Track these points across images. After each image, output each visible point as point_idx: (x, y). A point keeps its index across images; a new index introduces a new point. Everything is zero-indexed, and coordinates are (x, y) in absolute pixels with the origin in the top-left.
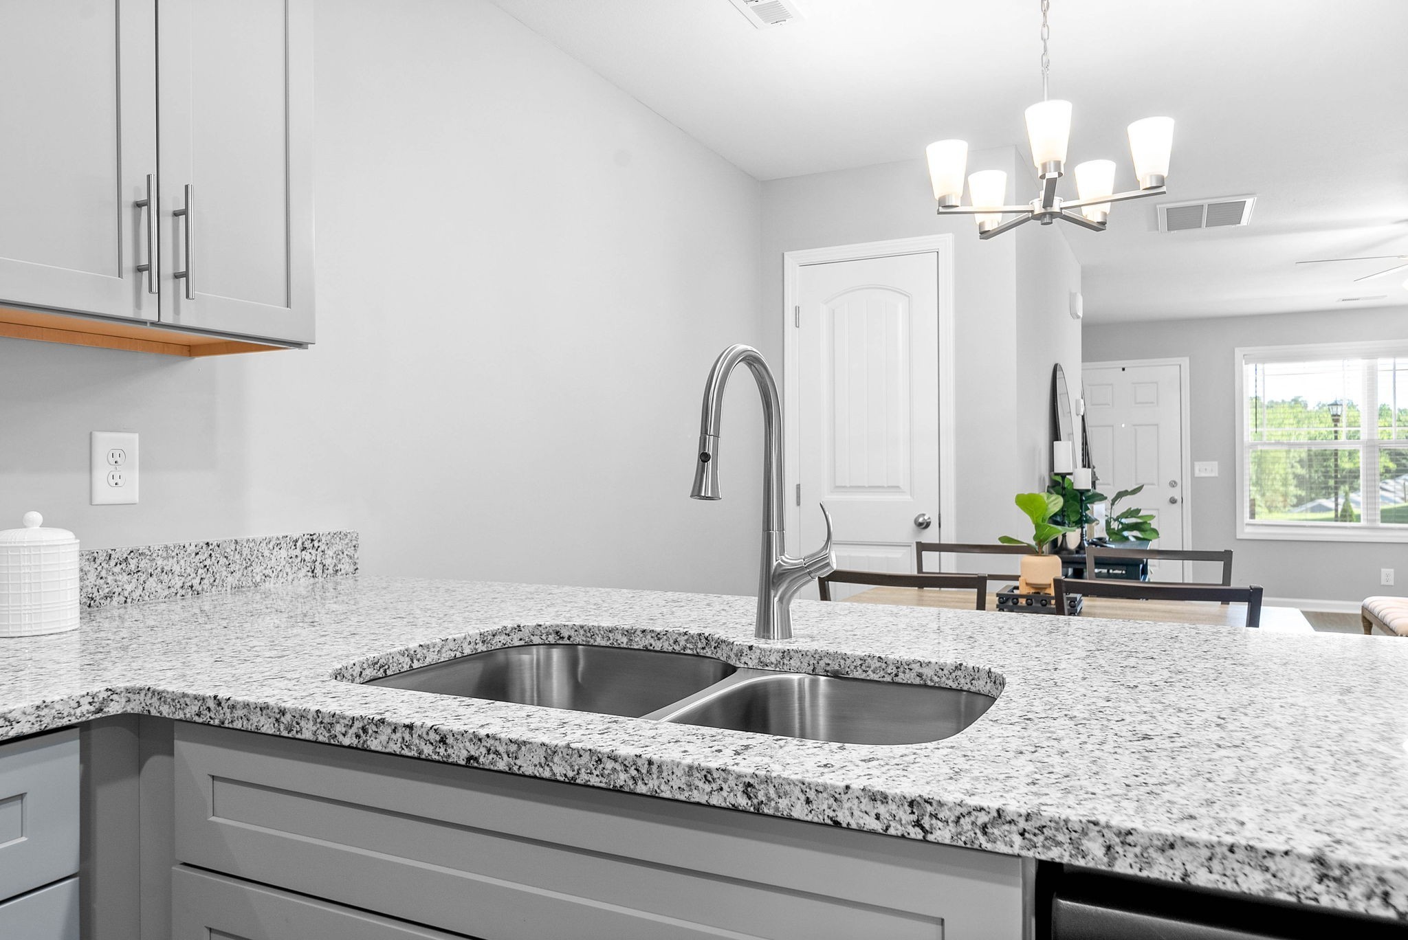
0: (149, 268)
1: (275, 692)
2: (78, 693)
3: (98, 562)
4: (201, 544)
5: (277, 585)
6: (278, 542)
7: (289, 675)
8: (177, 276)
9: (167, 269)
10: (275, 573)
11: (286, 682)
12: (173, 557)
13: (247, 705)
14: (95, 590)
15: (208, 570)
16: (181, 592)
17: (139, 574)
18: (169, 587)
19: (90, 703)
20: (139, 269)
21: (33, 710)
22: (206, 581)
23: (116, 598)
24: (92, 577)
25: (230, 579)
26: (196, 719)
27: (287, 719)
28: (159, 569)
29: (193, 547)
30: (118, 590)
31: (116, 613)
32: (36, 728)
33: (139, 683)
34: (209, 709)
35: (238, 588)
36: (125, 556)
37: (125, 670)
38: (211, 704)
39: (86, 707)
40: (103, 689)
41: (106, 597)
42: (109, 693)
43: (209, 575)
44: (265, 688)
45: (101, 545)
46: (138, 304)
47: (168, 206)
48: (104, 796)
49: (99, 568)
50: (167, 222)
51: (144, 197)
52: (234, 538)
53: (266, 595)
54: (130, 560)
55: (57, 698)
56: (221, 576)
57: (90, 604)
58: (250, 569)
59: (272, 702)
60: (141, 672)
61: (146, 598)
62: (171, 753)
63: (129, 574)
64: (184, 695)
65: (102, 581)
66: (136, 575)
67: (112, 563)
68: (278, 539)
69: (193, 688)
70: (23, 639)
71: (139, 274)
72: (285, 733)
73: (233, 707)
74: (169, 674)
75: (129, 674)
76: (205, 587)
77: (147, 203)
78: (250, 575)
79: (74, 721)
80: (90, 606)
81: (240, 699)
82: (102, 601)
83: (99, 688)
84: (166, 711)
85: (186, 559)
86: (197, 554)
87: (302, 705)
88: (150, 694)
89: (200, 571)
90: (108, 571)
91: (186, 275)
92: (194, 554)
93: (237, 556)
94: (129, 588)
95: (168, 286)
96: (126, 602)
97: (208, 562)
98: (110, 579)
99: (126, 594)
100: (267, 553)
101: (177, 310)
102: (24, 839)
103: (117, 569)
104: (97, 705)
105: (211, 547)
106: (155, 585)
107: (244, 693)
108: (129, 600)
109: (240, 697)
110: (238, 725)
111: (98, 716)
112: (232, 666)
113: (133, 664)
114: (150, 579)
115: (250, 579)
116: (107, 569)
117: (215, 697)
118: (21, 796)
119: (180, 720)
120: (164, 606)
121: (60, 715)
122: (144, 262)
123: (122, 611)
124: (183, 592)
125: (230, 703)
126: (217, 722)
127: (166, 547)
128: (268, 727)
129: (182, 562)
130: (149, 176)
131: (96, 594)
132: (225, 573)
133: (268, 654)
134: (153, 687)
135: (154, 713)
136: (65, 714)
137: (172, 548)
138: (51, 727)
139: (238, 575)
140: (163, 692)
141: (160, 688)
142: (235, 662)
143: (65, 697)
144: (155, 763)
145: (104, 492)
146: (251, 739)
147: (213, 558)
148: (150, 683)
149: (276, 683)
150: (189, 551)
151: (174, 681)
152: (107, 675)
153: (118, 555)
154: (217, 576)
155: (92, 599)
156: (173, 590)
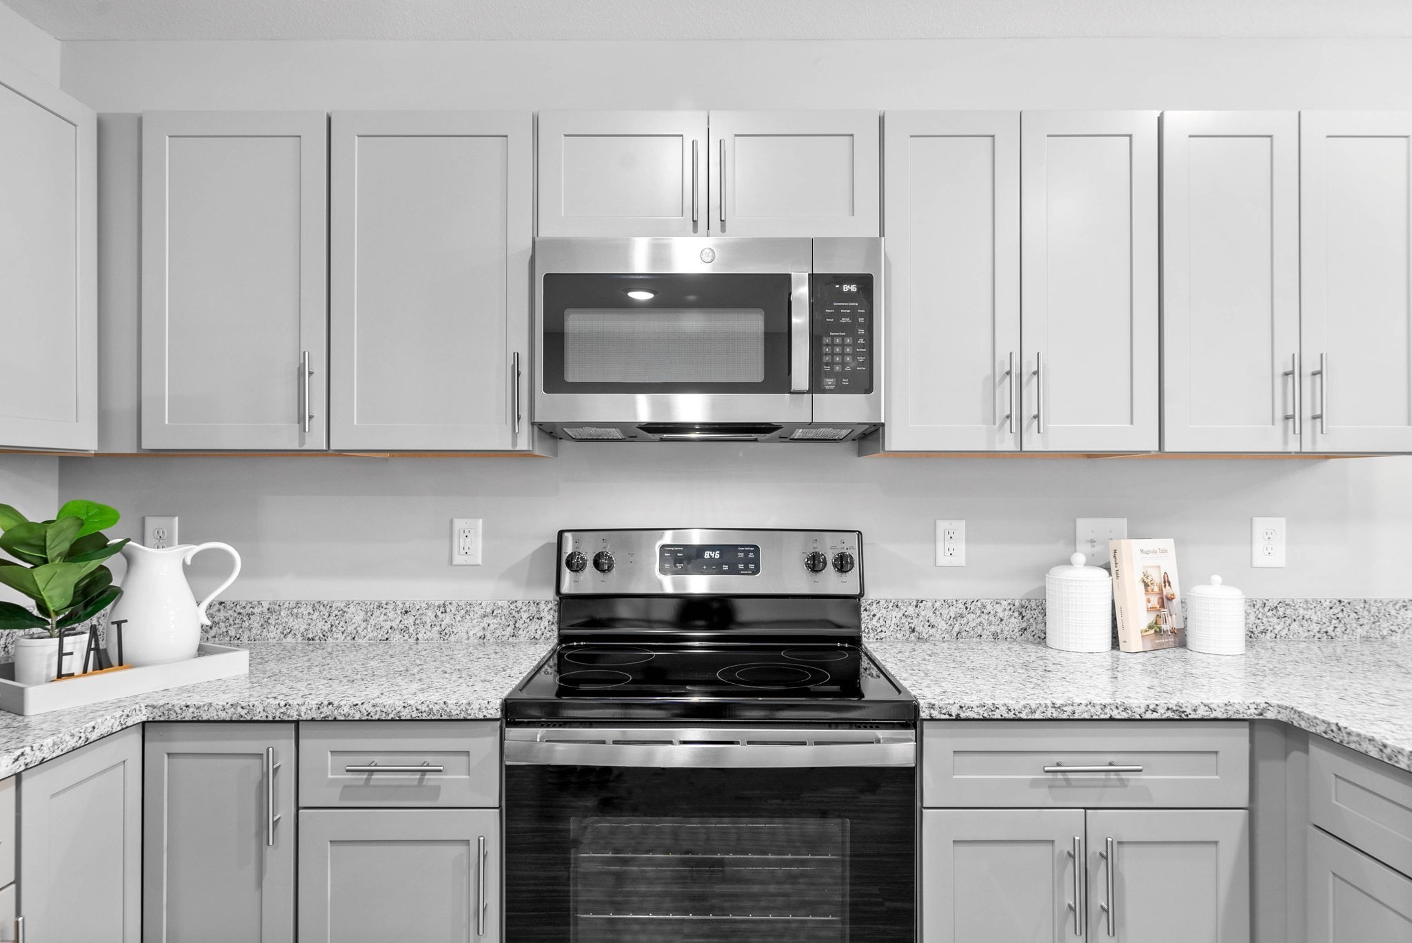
0: (1293, 417)
1: (1382, 731)
2: (1248, 702)
3: (1256, 607)
4: (1335, 601)
5: (1403, 640)
6: (1405, 604)
7: (1394, 721)
8: (1314, 418)
9: (1307, 414)
10: (1402, 630)
11: (1392, 725)
12: (1311, 609)
13: (1359, 735)
14: (1254, 626)
15: (1340, 621)
16: (1318, 635)
17: (1286, 618)
18: (1309, 631)
19: (1256, 709)
20: (1287, 418)
21: (1223, 706)
22: (1338, 629)
23: (1269, 634)
24: (1252, 617)
25: (1359, 630)
26: (1324, 735)
27: (1388, 751)
28: (1301, 617)
29: (1328, 603)
30: (1271, 628)
31: (1269, 645)
32: (1225, 716)
33: (1286, 704)
34: (1332, 731)
35: (1367, 639)
36: (1275, 605)
37: (1277, 692)
38: (1334, 728)
39: (1252, 711)
40: (1263, 702)
41: (1262, 632)
42: (1267, 705)
43: (1341, 625)
44: (1374, 726)
45: (1259, 596)
46: (1286, 442)
47: (1308, 369)
48: (1263, 766)
49: (1257, 612)
50: (1307, 381)
51: (1290, 369)
52: (1364, 598)
53: (1393, 646)
54: (1279, 608)
55: (1236, 701)
56: (1351, 627)
57: (1251, 636)
58: (1377, 624)
59: (1377, 737)
60: (1287, 695)
61: (1291, 636)
62: (1307, 751)
63: (1278, 618)
64: (1316, 718)
65: (1259, 621)
66: (1283, 620)
67: (1266, 609)
68: (1404, 602)
69: (1322, 714)
70: (1211, 656)
71: (1287, 421)
72: (1386, 761)
73: (1349, 734)
74: (1306, 701)
75: (1280, 695)
76: (1337, 633)
77: (1292, 373)
78: (1377, 628)
79: (1246, 717)
80: (1251, 637)
81: (1354, 729)
82: (1259, 635)
83: (1261, 700)
84: (1303, 725)
85: (1322, 611)
86: (1331, 608)
87: (1399, 745)
88: (1293, 712)
89: (1334, 621)
90: (1263, 614)
91: (1321, 417)
92: (1328, 608)
93: (1366, 613)
94: (1278, 628)
95: (1307, 425)
96: (1276, 637)
97: (1340, 615)
98: (1265, 620)
99: (1276, 632)
100: (1393, 612)
101: (1314, 442)
102: (1217, 777)
103: (1270, 614)
104: (1260, 711)
105: (1343, 604)
106: (1297, 628)
107: (1357, 726)
108: (1278, 637)
109: (1354, 728)
110: (1353, 746)
111: (1261, 717)
112: (1352, 705)
113: (1282, 688)
114: (1294, 623)
115: (1377, 632)
116: (1262, 613)
117: (1337, 724)
118: (1216, 753)
119: (1313, 733)
120: (1303, 645)
121: (1238, 712)
122: (1290, 413)
123: (1273, 644)
124: (1320, 636)
125: (1347, 730)
126: (1338, 741)
127: (1307, 602)
128: (1374, 753)
129: (1319, 613)
130: (1293, 355)
131: (1255, 629)
132: (1354, 625)
133: (1382, 701)
134: (1295, 708)
135: (1295, 724)
136: (1241, 712)
137: (1311, 602)
138: (1233, 717)
139: (1366, 627)
140: (1302, 712)
141: (1299, 710)
142: (1355, 702)
143: (1241, 702)
144: (1296, 755)
145: (1260, 559)
146: (1362, 757)
147: (1345, 613)
148: (1293, 705)
149: (1384, 725)
150: (1324, 605)
151: (1310, 707)
152: (1265, 693)
153: (1271, 604)
154: (1348, 626)
155: (1252, 632)
156: (1311, 633)
